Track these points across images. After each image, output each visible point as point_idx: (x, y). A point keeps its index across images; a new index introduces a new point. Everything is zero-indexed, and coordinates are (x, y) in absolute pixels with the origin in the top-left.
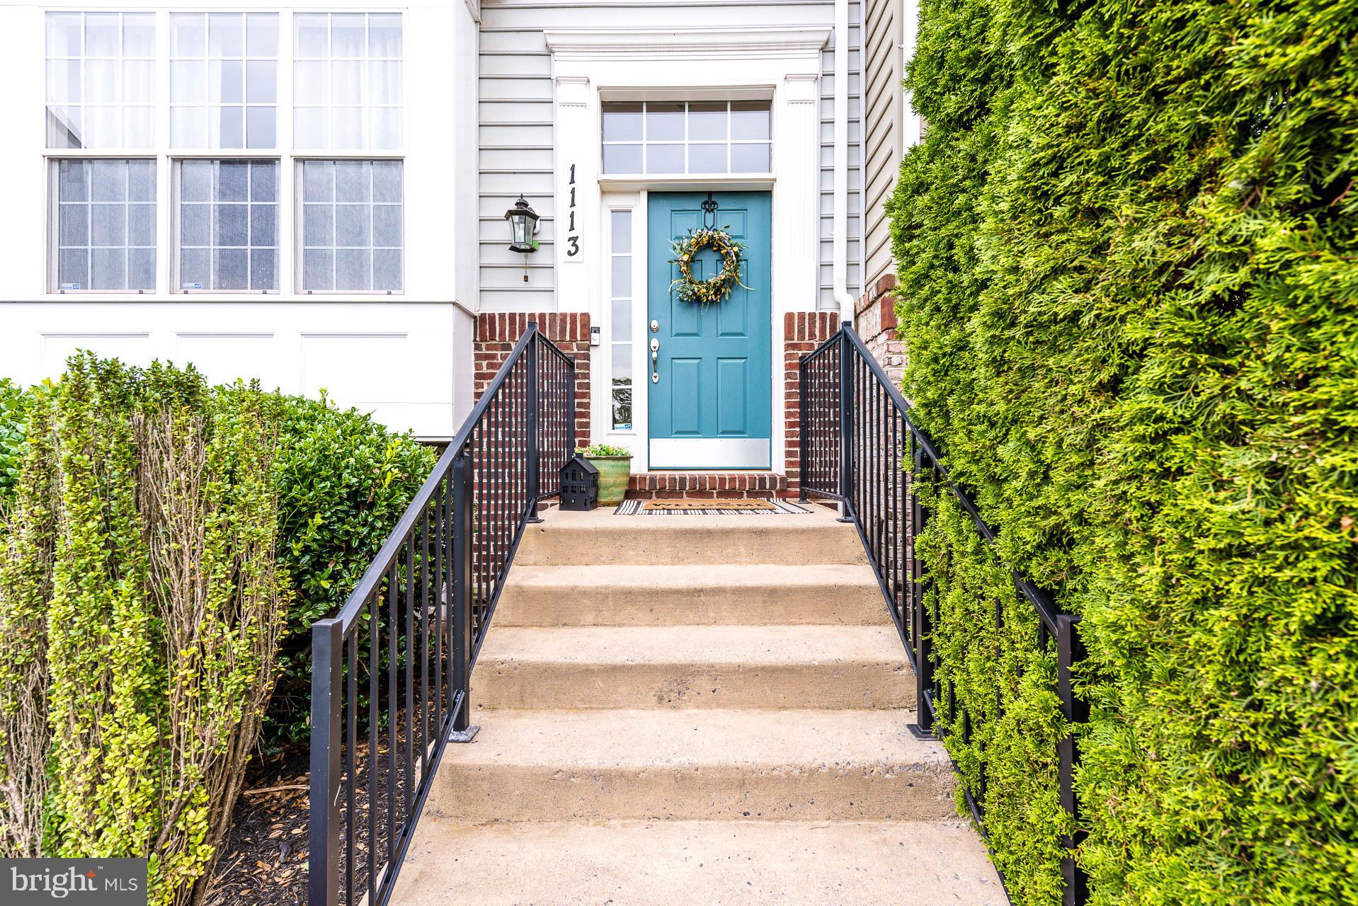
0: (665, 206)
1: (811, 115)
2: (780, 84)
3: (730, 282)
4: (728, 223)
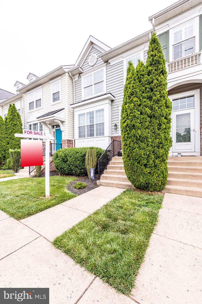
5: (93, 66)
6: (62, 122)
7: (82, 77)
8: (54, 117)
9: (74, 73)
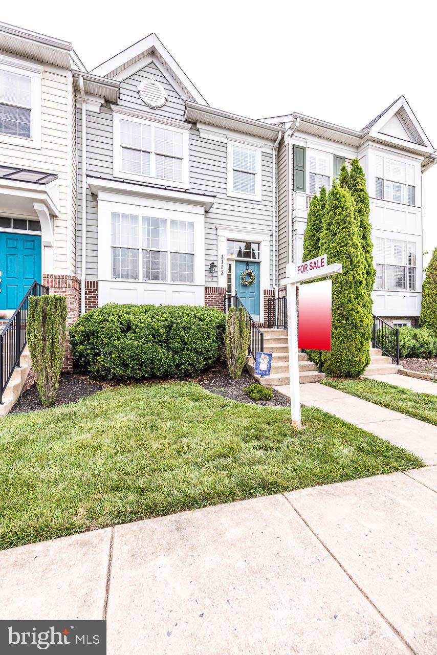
0: (239, 264)
1: (268, 249)
2: (263, 241)
3: (252, 282)
4: (251, 269)
5: (153, 108)
6: (53, 216)
7: (114, 114)
8: (45, 192)
9: (93, 87)
